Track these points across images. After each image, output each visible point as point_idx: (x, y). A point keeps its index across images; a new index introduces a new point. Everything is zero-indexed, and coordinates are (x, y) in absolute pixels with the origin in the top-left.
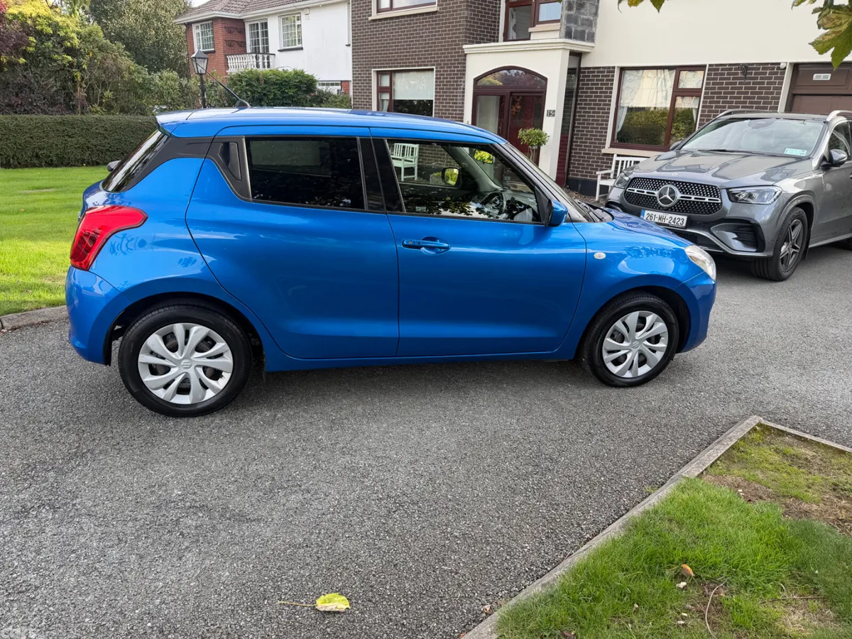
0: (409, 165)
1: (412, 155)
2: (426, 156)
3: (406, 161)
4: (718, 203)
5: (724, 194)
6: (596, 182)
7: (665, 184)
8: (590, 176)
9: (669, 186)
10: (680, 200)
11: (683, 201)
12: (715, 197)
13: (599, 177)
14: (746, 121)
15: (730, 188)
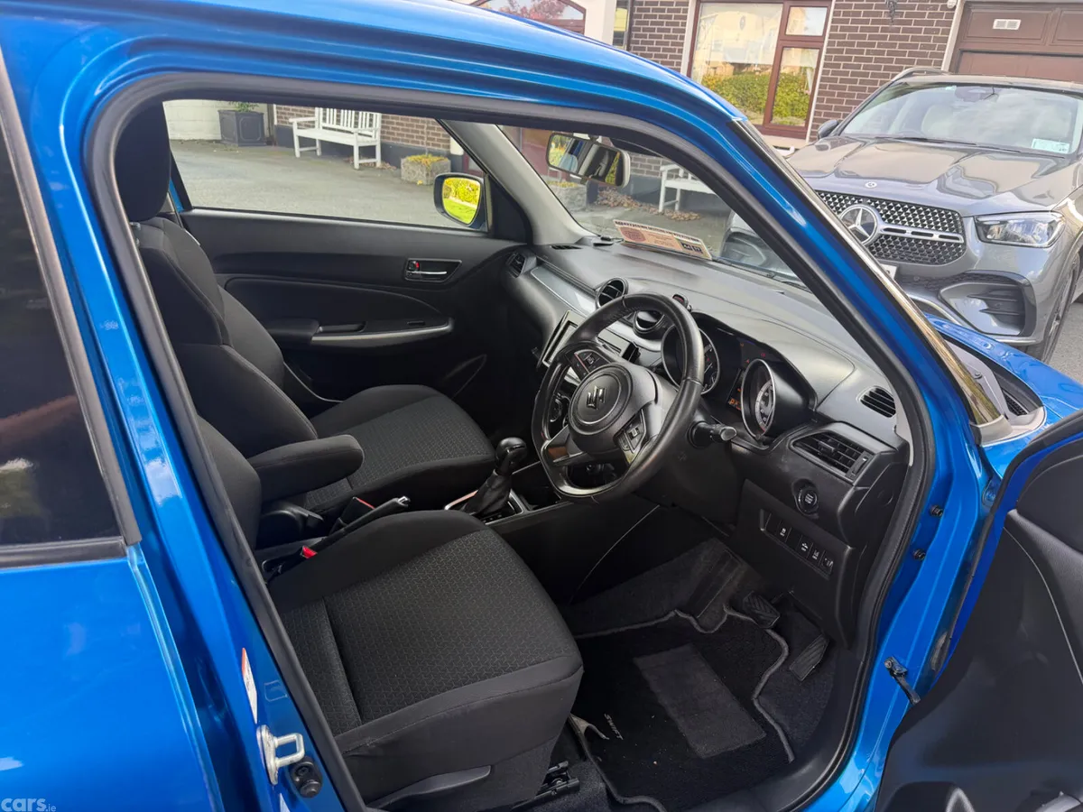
0: (366, 142)
1: (371, 125)
2: (394, 128)
3: (360, 134)
4: (957, 245)
5: (970, 226)
6: (659, 182)
7: (853, 203)
8: (648, 172)
9: (862, 207)
10: (881, 235)
11: (887, 237)
12: (951, 231)
13: (665, 175)
14: (949, 88)
15: (979, 216)
